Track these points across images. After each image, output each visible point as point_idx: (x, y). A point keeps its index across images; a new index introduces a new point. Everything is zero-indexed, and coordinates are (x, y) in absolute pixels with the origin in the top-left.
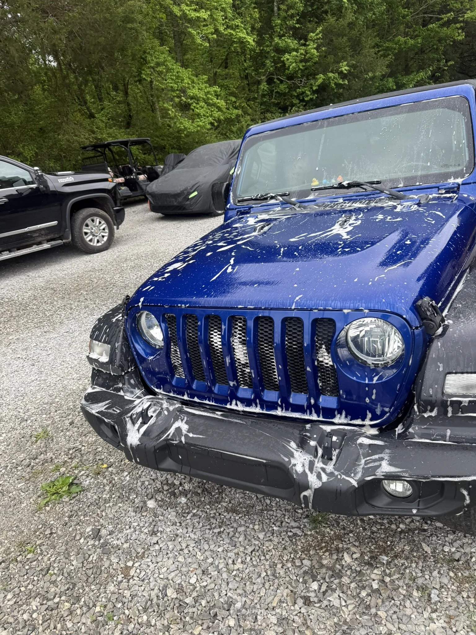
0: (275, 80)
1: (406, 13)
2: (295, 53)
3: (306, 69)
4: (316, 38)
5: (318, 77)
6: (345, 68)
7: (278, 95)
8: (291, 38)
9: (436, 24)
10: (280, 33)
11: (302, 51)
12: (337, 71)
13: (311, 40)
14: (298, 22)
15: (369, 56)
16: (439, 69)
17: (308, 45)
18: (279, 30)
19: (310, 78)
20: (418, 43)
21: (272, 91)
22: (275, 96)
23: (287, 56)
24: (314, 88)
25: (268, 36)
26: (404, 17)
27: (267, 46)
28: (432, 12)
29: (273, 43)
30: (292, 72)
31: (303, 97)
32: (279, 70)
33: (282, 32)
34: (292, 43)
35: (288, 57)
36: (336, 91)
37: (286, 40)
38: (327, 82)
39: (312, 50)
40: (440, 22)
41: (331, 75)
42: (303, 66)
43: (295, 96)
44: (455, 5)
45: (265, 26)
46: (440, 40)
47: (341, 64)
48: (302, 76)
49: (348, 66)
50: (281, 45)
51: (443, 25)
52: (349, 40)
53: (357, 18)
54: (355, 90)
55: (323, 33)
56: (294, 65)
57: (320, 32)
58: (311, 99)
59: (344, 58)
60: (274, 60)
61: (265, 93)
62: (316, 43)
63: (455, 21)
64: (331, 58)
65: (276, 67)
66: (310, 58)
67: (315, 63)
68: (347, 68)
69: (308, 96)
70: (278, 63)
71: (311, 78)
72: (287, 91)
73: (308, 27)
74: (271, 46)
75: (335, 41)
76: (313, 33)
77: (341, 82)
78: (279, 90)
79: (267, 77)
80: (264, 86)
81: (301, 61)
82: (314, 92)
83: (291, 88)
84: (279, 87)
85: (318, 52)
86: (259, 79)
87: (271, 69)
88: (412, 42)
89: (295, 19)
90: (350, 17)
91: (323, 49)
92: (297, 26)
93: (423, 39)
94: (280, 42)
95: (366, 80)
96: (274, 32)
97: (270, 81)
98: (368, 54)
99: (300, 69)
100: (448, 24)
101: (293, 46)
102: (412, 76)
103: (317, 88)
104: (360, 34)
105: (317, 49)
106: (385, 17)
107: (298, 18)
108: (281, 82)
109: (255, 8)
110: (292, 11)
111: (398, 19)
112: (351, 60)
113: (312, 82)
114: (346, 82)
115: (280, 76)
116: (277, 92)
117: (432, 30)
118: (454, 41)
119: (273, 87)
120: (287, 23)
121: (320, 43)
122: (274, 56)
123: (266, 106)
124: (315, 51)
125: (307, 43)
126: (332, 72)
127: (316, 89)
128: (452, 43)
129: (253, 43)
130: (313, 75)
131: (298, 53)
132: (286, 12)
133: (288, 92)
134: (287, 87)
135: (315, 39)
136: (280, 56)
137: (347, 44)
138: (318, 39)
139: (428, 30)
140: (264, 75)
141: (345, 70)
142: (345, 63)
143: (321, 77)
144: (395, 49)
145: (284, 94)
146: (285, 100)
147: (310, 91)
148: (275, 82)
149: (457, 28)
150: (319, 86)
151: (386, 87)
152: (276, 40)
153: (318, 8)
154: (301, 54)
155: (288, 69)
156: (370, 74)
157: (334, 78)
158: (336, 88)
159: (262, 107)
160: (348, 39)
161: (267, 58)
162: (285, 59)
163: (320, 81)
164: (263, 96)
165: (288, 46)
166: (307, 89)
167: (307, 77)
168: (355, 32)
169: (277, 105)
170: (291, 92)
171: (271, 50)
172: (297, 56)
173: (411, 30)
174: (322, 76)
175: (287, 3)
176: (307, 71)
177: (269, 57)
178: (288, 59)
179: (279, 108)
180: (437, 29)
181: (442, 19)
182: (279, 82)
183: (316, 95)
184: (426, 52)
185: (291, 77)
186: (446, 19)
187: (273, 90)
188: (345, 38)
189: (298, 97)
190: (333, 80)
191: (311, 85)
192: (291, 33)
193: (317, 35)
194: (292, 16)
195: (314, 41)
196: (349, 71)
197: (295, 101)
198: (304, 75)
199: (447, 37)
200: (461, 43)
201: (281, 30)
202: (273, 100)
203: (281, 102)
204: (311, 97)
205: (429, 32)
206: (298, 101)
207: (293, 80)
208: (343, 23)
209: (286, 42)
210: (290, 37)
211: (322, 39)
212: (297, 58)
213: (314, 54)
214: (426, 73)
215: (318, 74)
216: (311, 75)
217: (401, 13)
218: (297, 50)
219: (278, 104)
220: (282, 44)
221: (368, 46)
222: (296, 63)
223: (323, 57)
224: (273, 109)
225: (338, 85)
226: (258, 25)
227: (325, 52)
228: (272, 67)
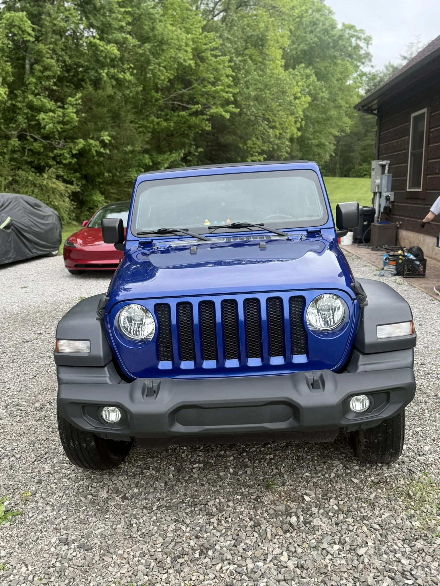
0: (28, 137)
1: (158, 97)
2: (51, 114)
3: (63, 132)
4: (75, 102)
5: (78, 141)
6: (106, 138)
7: (30, 153)
8: (47, 99)
9: (186, 112)
10: (34, 91)
11: (60, 114)
12: (98, 139)
13: (70, 104)
14: (55, 84)
15: (130, 130)
16: (190, 153)
17: (66, 109)
18: (34, 89)
19: (68, 141)
20: (171, 127)
21: (24, 149)
22: (28, 154)
23: (42, 116)
24: (74, 152)
25: (20, 91)
26: (157, 100)
27: (20, 102)
28: (182, 102)
29: (26, 100)
30: (48, 132)
31: (60, 159)
32: (32, 128)
33: (36, 91)
34: (50, 104)
35: (44, 117)
36: (96, 158)
37: (42, 99)
38: (87, 148)
39: (72, 114)
40: (189, 111)
41: (91, 141)
42: (61, 128)
43: (50, 157)
44: (201, 99)
45: (17, 81)
46: (190, 127)
47: (102, 133)
48: (60, 138)
49: (110, 136)
50: (35, 103)
51: (191, 115)
52: (109, 111)
53: (115, 93)
54: (116, 161)
55: (82, 100)
56: (51, 125)
57: (80, 98)
58: (70, 163)
59: (104, 128)
60: (27, 116)
61: (16, 149)
62: (75, 108)
63: (202, 113)
64: (91, 126)
65: (29, 125)
66: (68, 121)
67: (74, 127)
68: (109, 138)
69: (66, 159)
70: (32, 121)
71: (70, 141)
72: (42, 150)
73: (66, 92)
74: (24, 102)
75: (95, 109)
76: (73, 97)
77: (102, 150)
78: (32, 148)
79: (18, 133)
80: (15, 142)
81: (59, 123)
82: (73, 156)
83: (47, 148)
84: (32, 145)
85: (77, 117)
86: (10, 133)
87: (24, 125)
88: (165, 124)
89: (52, 81)
90: (110, 91)
91: (83, 115)
92: (55, 88)
93: (174, 123)
94: (35, 100)
95: (126, 152)
96: (27, 89)
97: (21, 137)
98: (128, 128)
99: (58, 131)
100: (196, 114)
101: (50, 107)
102: (166, 156)
103: (77, 152)
104: (119, 108)
105: (77, 113)
106: (141, 97)
107: (55, 80)
108: (35, 140)
109: (8, 61)
110: (47, 73)
111: (151, 101)
112: (112, 131)
113: (71, 145)
114: (108, 151)
115: (34, 134)
116: (30, 150)
117: (183, 117)
118: (203, 130)
119: (25, 144)
120: (43, 83)
121: (79, 109)
122: (28, 113)
123: (16, 162)
124: (75, 115)
125: (66, 106)
126: (92, 138)
127: (76, 154)
128: (200, 132)
129: (5, 97)
130: (73, 139)
131: (55, 113)
132: (42, 72)
133: (44, 152)
134: (42, 147)
135: (74, 104)
136: (34, 113)
137: (107, 115)
138: (76, 104)
139: (178, 116)
140: (15, 130)
141: (107, 139)
142: (107, 133)
143: (81, 143)
144: (150, 127)
145: (39, 153)
146: (39, 159)
147: (69, 154)
148: (27, 140)
149: (203, 119)
150: (79, 150)
151: (142, 163)
152: (31, 97)
153: (74, 76)
154: (59, 116)
155: (44, 128)
156: (130, 148)
157: (95, 145)
158: (97, 155)
159: (12, 163)
160: (108, 110)
161: (19, 114)
162: (41, 118)
163: (80, 146)
164: (13, 152)
165: (43, 105)
166: (65, 151)
167: (65, 139)
168: (114, 105)
169: (30, 163)
170: (47, 153)
171: (23, 106)
172: (54, 117)
173: (163, 113)
174: (81, 141)
175: (43, 64)
176: (64, 134)
177: (21, 113)
178: (44, 119)
179: (32, 167)
180: (187, 117)
181: (191, 109)
182: (32, 140)
183: (75, 160)
184: (175, 135)
185: (46, 137)
186: (194, 110)
187: (26, 148)
188: (105, 110)
189: (54, 159)
190: (94, 147)
191: (70, 148)
192: (47, 93)
193: (76, 100)
194: (48, 78)
195: (72, 105)
196: (110, 141)
197: (51, 162)
198: (62, 138)
199: (195, 126)
200: (208, 133)
201: (36, 89)
202: (25, 158)
203: (34, 161)
204: (70, 160)
205: (180, 118)
206: (55, 163)
207: (49, 140)
208: (103, 94)
209: (41, 101)
210: (46, 97)
211: (81, 105)
212: (55, 119)
213: (74, 118)
214: (179, 155)
215: (77, 139)
216: (69, 138)
217: (154, 96)
218: (53, 111)
220: (36, 102)
221: (128, 121)
222: (54, 123)
223: (83, 122)
224: (25, 167)
225: (99, 154)
226: (11, 79)
227: (85, 118)
228: (25, 123)
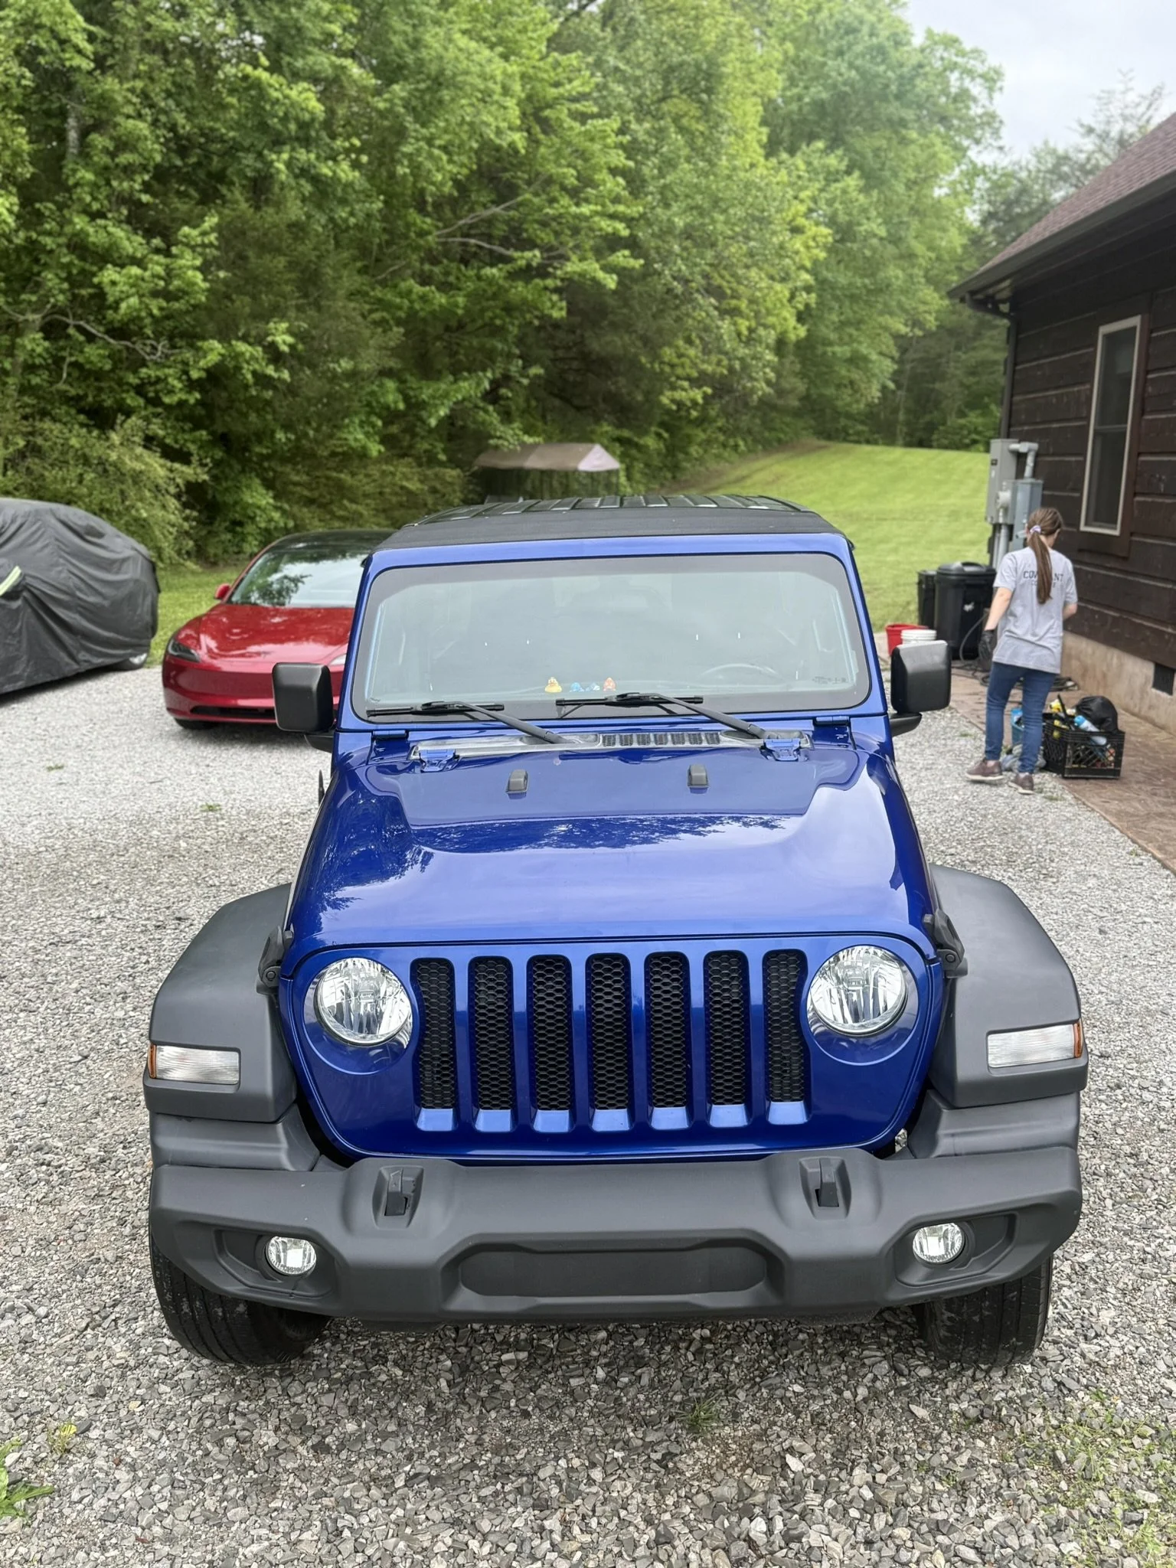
0: (71, 331)
1: (425, 227)
2: (135, 270)
3: (168, 317)
4: (199, 240)
5: (205, 345)
6: (283, 339)
7: (76, 374)
8: (125, 226)
9: (500, 270)
10: (89, 205)
11: (159, 270)
12: (259, 340)
13: (187, 245)
14: (147, 188)
15: (347, 318)
16: (506, 379)
17: (176, 257)
18: (88, 199)
19: (179, 342)
20: (456, 305)
21: (58, 361)
22: (69, 375)
23: (109, 274)
24: (195, 374)
25: (50, 205)
26: (422, 234)
27: (49, 234)
28: (489, 238)
29: (68, 229)
30: (126, 319)
31: (157, 392)
32: (82, 305)
33: (95, 206)
34: (131, 242)
35: (116, 277)
36: (253, 392)
37: (111, 229)
38: (231, 364)
39: (190, 273)
40: (509, 267)
41: (242, 347)
42: (161, 309)
43: (130, 385)
44: (541, 235)
45: (43, 177)
46: (509, 309)
47: (272, 325)
48: (158, 336)
49: (292, 334)
50: (92, 239)
51: (513, 276)
52: (292, 265)
53: (309, 216)
54: (309, 400)
55: (220, 233)
56: (134, 301)
57: (213, 230)
58: (182, 404)
59: (276, 311)
60: (70, 274)
61: (38, 361)
62: (200, 254)
63: (542, 272)
64: (242, 304)
65: (75, 296)
66: (179, 290)
67: (195, 307)
68: (290, 339)
69: (171, 392)
70: (81, 286)
71: (183, 343)
72: (108, 367)
73: (177, 209)
74: (60, 235)
75: (253, 259)
76: (194, 227)
77: (270, 371)
78: (81, 360)
79: (44, 318)
80: (34, 343)
81: (155, 294)
82: (191, 385)
83: (121, 361)
84: (82, 352)
85: (205, 280)
86: (21, 318)
87: (61, 297)
88: (441, 299)
89: (139, 179)
90: (295, 210)
91: (222, 274)
92: (145, 198)
93: (468, 296)
94: (91, 230)
95: (334, 378)
96: (71, 198)
97: (52, 330)
98: (342, 312)
99: (151, 315)
100: (527, 273)
101: (131, 250)
102: (443, 386)
103: (203, 374)
104: (319, 257)
105: (204, 269)
106: (378, 225)
107: (146, 177)
108: (91, 338)
109: (20, 123)
110: (125, 158)
111: (406, 237)
112: (297, 319)
113: (188, 355)
114: (286, 375)
115: (88, 322)
116: (75, 365)
117: (491, 281)
118: (543, 317)
119: (63, 349)
120: (115, 183)
121: (210, 257)
122: (71, 264)
123: (38, 398)
124: (199, 276)
125: (174, 250)
126: (245, 339)
127: (200, 380)
128: (536, 322)
129: (11, 220)
130: (192, 338)
131: (145, 269)
132: (113, 155)
133: (112, 370)
134: (109, 356)
135: (197, 245)
136: (87, 266)
137: (287, 276)
138: (204, 245)
139: (479, 278)
140: (34, 311)
141: (284, 342)
142: (284, 325)
143: (214, 350)
144: (400, 308)
145: (99, 375)
146: (100, 390)
147: (180, 379)
148: (68, 337)
149: (546, 288)
150: (208, 371)
151: (378, 402)
152: (80, 222)
153: (199, 164)
154: (154, 276)
155: (116, 306)
156: (345, 364)
157: (252, 357)
158: (256, 384)
159: (26, 399)
160: (290, 263)
161: (46, 266)
162: (106, 280)
163: (212, 359)
164: (30, 368)
165: (114, 246)
166: (171, 371)
167: (171, 338)
168: (306, 247)
169: (75, 402)
170: (121, 374)
171: (59, 246)
172: (143, 279)
173: (437, 270)
174: (215, 344)
175: (115, 134)
176: (169, 325)
177: (54, 264)
178: (114, 283)
179: (80, 411)
180: (501, 282)
181: (514, 260)
182: (82, 338)
183: (198, 396)
184: (470, 328)
185: (120, 332)
186: (522, 263)
187: (63, 359)
188: (281, 262)
189: (140, 390)
190: (248, 363)
191: (185, 363)
192: (125, 212)
193: (204, 234)
194: (128, 171)
195: (193, 248)
196: (292, 346)
197: (132, 400)
198: (162, 334)
199: (526, 306)
200: (556, 325)
201: (95, 199)
202: (61, 386)
203: (86, 395)
204: (183, 396)
205: (483, 284)
206: (141, 401)
207: (129, 339)
208: (276, 218)
209: (109, 234)
210: (120, 222)
211: (217, 248)
212: (144, 285)
213: (194, 284)
214: (478, 384)
215: (204, 339)
216: (182, 335)
217: (415, 224)
218: (139, 263)
219: (78, 399)
220: (95, 234)
221: (341, 293)
222: (141, 296)
223: (221, 295)
224: (61, 411)
225: (262, 380)
226: (26, 171)
227: (225, 282)
228: (62, 291)
